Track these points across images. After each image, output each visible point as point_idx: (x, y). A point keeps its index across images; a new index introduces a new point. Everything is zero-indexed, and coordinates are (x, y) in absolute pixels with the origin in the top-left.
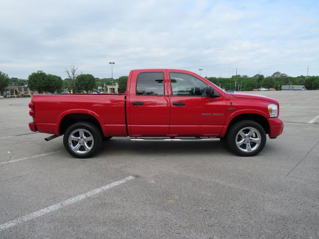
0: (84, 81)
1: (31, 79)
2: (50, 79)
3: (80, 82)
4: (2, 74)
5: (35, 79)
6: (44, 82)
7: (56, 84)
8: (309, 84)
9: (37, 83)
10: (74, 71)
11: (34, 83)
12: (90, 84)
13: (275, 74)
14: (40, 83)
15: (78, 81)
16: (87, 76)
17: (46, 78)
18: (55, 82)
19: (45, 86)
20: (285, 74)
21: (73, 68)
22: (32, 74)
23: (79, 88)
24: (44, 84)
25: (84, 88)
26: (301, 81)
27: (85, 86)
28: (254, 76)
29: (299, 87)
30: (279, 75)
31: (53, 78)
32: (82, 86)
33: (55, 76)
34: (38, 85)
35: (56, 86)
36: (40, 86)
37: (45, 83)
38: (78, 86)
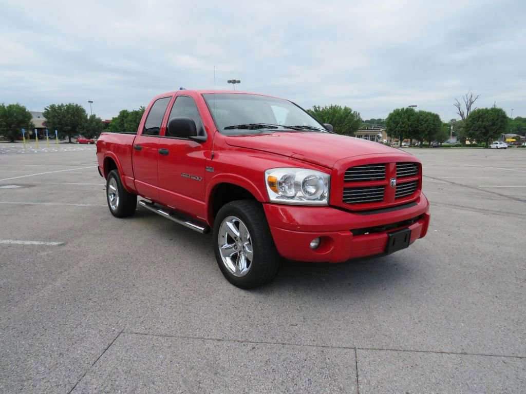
0: (483, 122)
1: (391, 119)
2: (421, 117)
3: (475, 122)
4: (352, 112)
5: (397, 120)
6: (410, 123)
7: (428, 127)
9: (399, 125)
10: (471, 103)
11: (393, 125)
12: (495, 127)
14: (403, 126)
15: (471, 121)
16: (491, 112)
17: (414, 117)
18: (427, 123)
19: (409, 131)
21: (469, 98)
22: (394, 111)
23: (470, 133)
24: (409, 126)
25: (479, 134)
27: (484, 131)
31: (425, 118)
32: (477, 130)
33: (429, 114)
34: (399, 128)
35: (428, 130)
36: (402, 129)
37: (411, 125)
38: (469, 130)
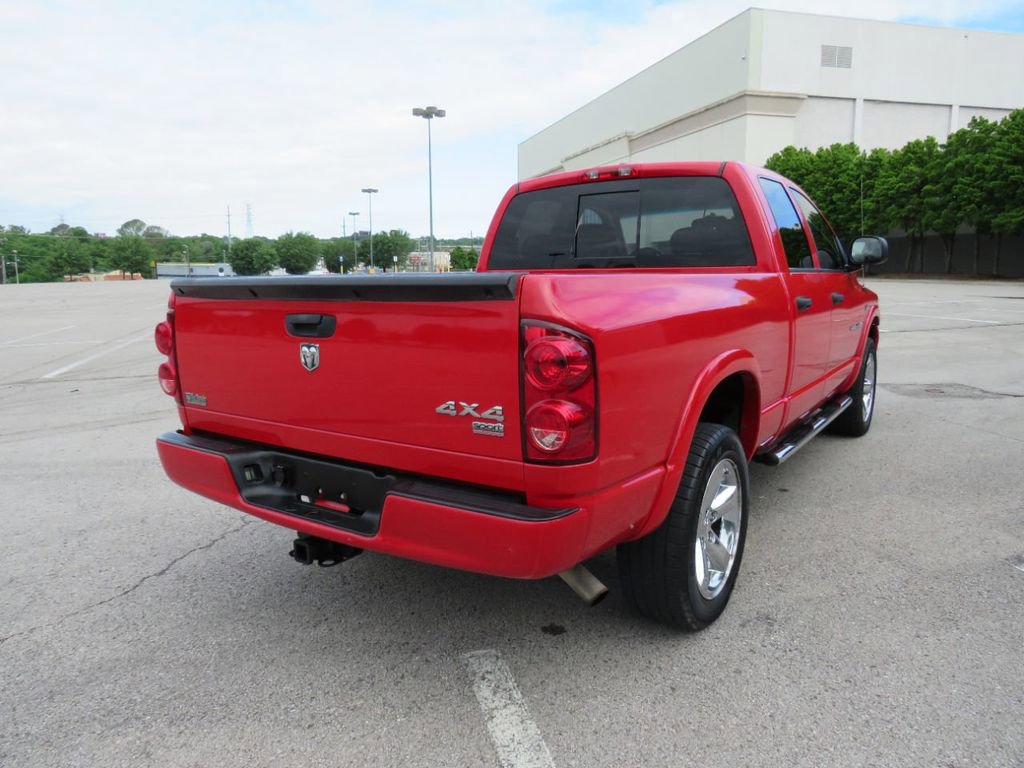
8: (242, 259)
13: (127, 225)
20: (158, 228)
26: (208, 251)
28: (49, 230)
29: (208, 267)
30: (139, 229)
